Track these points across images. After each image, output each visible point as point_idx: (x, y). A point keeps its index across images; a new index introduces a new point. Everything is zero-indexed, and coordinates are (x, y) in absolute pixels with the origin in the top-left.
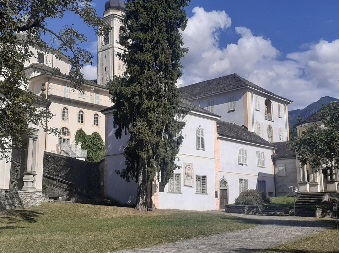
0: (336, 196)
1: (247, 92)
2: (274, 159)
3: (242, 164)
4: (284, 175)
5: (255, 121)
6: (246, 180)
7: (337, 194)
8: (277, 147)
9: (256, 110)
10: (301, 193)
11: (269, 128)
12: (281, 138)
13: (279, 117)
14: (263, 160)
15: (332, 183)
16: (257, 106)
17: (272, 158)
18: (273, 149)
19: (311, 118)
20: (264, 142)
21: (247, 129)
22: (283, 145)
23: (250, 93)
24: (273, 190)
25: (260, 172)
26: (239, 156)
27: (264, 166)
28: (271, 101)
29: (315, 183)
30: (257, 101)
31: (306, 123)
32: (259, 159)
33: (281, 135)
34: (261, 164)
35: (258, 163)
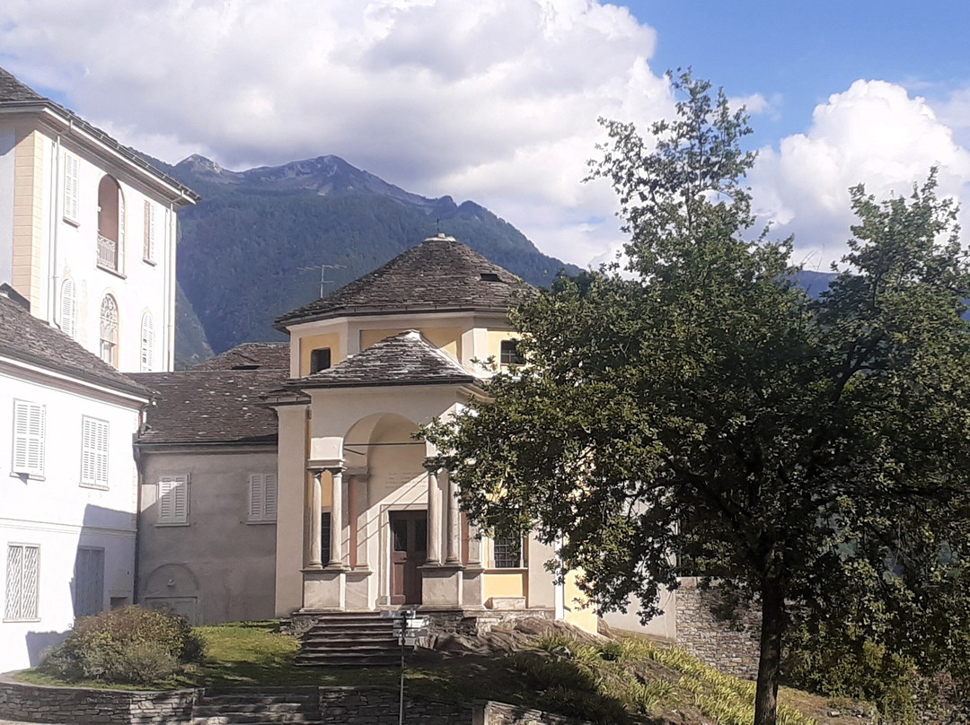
0: (458, 626)
1: (36, 132)
2: (144, 452)
3: (24, 477)
4: (183, 520)
5: (59, 273)
6: (33, 549)
7: (465, 619)
8: (158, 399)
9: (66, 221)
10: (313, 615)
11: (107, 307)
12: (147, 353)
13: (145, 261)
14: (102, 453)
15: (447, 573)
16: (72, 203)
17: (134, 448)
18: (141, 407)
19: (362, 298)
20: (104, 374)
21: (27, 304)
22: (170, 387)
23: (48, 141)
24: (126, 589)
25: (92, 504)
26: (17, 435)
27: (104, 483)
28: (119, 187)
29: (356, 570)
30: (73, 178)
31: (341, 315)
32: (90, 450)
33: (145, 340)
34: (92, 471)
35: (83, 473)
